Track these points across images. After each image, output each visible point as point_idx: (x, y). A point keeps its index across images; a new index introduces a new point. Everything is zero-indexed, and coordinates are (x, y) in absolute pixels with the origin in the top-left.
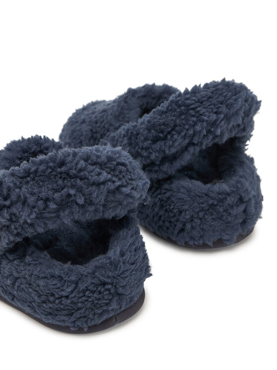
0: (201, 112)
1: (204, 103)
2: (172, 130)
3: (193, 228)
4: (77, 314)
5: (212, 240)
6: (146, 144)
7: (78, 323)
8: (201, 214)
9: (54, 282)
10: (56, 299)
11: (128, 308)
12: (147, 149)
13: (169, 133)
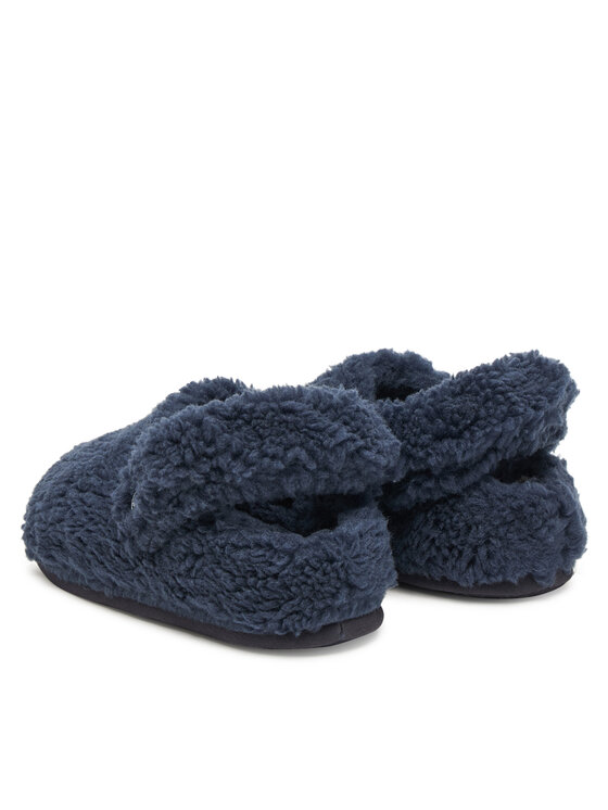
0: (513, 400)
1: (518, 388)
2: (471, 424)
3: (489, 556)
4: (287, 608)
5: (518, 575)
6: (425, 438)
7: (287, 622)
8: (502, 531)
9: (260, 552)
10: (259, 579)
11: (360, 617)
12: (423, 447)
13: (467, 428)
